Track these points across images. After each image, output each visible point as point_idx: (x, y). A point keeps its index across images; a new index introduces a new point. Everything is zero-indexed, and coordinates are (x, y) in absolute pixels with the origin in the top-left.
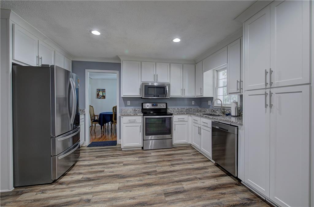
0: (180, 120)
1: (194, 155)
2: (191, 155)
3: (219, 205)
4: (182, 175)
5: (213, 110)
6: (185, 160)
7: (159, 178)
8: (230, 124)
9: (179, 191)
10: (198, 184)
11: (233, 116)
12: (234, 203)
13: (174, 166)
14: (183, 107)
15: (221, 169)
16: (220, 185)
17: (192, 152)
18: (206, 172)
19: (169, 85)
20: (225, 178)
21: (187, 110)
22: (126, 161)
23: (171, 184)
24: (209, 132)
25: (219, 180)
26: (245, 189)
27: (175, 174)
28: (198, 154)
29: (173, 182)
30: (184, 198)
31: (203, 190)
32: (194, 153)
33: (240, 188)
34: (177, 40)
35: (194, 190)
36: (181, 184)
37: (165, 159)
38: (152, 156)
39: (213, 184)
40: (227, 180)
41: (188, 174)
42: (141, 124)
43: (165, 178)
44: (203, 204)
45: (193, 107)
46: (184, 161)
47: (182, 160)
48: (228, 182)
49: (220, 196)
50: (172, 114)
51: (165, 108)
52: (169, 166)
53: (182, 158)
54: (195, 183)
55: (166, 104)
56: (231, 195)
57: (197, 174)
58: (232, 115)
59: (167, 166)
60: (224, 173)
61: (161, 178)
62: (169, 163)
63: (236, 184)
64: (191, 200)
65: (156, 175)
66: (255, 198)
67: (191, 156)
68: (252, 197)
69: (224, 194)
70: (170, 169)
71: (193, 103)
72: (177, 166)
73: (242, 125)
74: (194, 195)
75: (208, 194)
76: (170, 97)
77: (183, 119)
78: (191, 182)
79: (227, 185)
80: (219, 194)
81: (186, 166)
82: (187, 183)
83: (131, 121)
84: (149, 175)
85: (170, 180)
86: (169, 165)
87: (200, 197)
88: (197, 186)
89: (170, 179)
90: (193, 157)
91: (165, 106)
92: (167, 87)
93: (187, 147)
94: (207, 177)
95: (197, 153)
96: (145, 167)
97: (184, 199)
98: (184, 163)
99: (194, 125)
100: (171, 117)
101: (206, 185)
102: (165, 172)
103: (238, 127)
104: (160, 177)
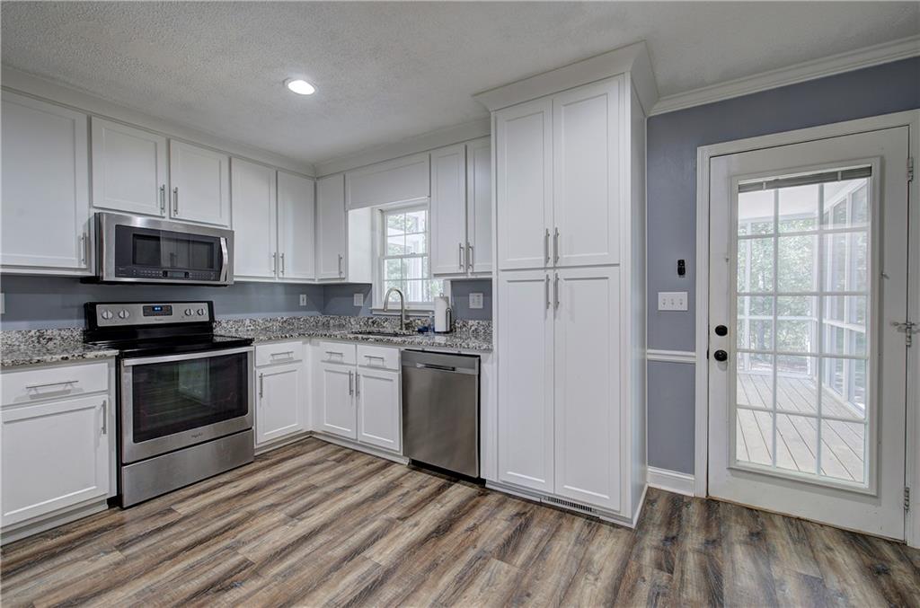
0: (276, 358)
1: (339, 461)
2: (330, 463)
3: (485, 558)
4: (349, 531)
5: (371, 320)
6: (323, 486)
7: (280, 579)
8: (456, 352)
9: (374, 582)
10: (408, 534)
11: (438, 333)
12: (504, 536)
13: (304, 515)
14: (269, 316)
15: (429, 474)
16: (453, 512)
17: (328, 456)
18: (404, 495)
19: (230, 235)
20: (451, 491)
21: (285, 325)
22: (49, 592)
23: (335, 574)
24: (389, 382)
25: (444, 502)
26: (500, 496)
27: (321, 539)
28: (348, 455)
29: (337, 567)
30: (400, 590)
31: (429, 545)
32: (338, 456)
33: (492, 499)
34: (301, 87)
35: (410, 555)
36: (365, 559)
37: (253, 508)
38: (185, 517)
39: (439, 517)
40: (458, 493)
41: (363, 521)
42: (105, 397)
43: (300, 569)
44: (453, 577)
45: (304, 315)
46: (324, 490)
47: (313, 488)
48: (463, 497)
49: (472, 538)
50: (247, 342)
51: (207, 319)
52: (285, 524)
53: (312, 482)
54: (397, 536)
55: (210, 305)
56: (488, 522)
57: (386, 511)
58: (436, 330)
59: (275, 527)
60: (443, 480)
61: (285, 575)
62: (279, 516)
63: (480, 495)
64: (420, 585)
65: (256, 574)
66: (525, 506)
67: (333, 467)
68: (520, 506)
69: (475, 527)
70: (296, 534)
71: (303, 300)
72: (311, 512)
73: (489, 350)
74: (418, 568)
75: (445, 545)
76: (235, 279)
77: (286, 356)
78: (385, 540)
79: (465, 506)
80: (466, 535)
81: (340, 500)
82: (379, 547)
83: (41, 391)
84: (226, 589)
85: (321, 566)
86: (284, 522)
87: (433, 566)
88: (408, 540)
89: (320, 562)
90: (341, 469)
91: (206, 312)
92: (223, 243)
93: (303, 445)
94: (415, 507)
95: (344, 452)
96: (186, 570)
97: (400, 594)
98: (328, 496)
99: (326, 371)
100: (246, 353)
101: (427, 527)
102: (283, 550)
103: (479, 356)
104: (278, 574)
